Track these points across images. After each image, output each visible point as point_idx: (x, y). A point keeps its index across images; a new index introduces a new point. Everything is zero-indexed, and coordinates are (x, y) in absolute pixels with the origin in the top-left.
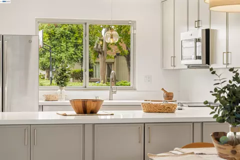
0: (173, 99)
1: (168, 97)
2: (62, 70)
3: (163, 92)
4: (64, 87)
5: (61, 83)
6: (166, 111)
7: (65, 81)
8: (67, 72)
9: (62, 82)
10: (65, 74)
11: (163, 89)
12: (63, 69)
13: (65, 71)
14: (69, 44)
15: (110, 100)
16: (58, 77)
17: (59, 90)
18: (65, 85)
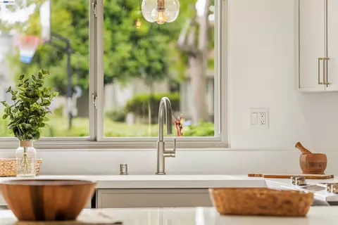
0: (327, 172)
1: (312, 164)
2: (26, 95)
3: (299, 152)
4: (33, 141)
5: (25, 130)
6: (279, 212)
7: (33, 124)
8: (39, 101)
9: (27, 125)
10: (34, 105)
11: (299, 145)
12: (30, 94)
13: (35, 97)
14: (119, 36)
15: (158, 173)
16: (17, 114)
17: (21, 149)
18: (36, 135)
